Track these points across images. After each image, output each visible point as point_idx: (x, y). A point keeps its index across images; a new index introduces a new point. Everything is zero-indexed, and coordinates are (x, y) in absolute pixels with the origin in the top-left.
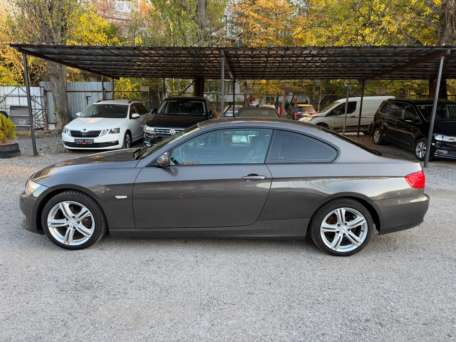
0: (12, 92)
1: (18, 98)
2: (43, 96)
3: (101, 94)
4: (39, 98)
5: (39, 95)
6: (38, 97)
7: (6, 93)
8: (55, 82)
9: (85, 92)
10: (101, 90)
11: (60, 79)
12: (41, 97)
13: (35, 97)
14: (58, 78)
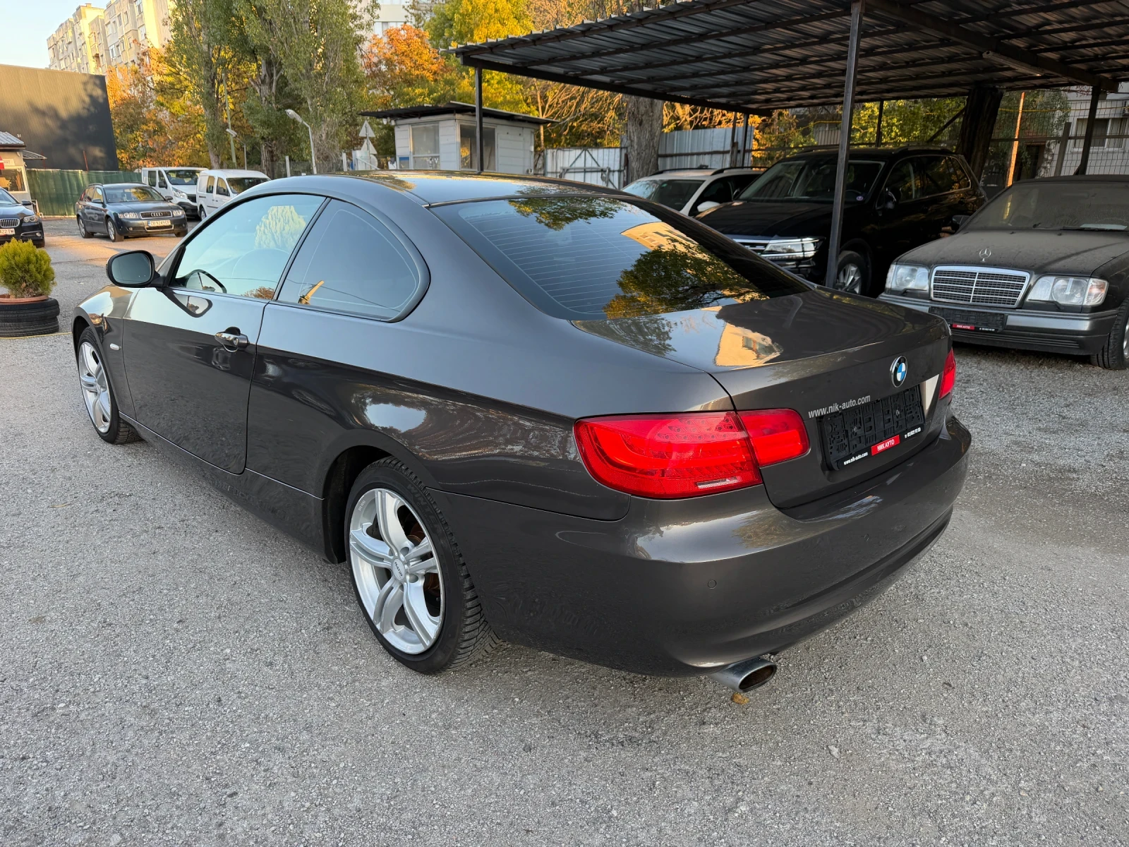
0: (574, 162)
1: (583, 174)
2: (622, 169)
3: (728, 157)
4: (616, 174)
5: (617, 168)
6: (614, 171)
7: (567, 165)
8: (635, 134)
9: (698, 154)
10: (728, 147)
11: (646, 126)
12: (620, 171)
13: (610, 171)
14: (640, 124)
